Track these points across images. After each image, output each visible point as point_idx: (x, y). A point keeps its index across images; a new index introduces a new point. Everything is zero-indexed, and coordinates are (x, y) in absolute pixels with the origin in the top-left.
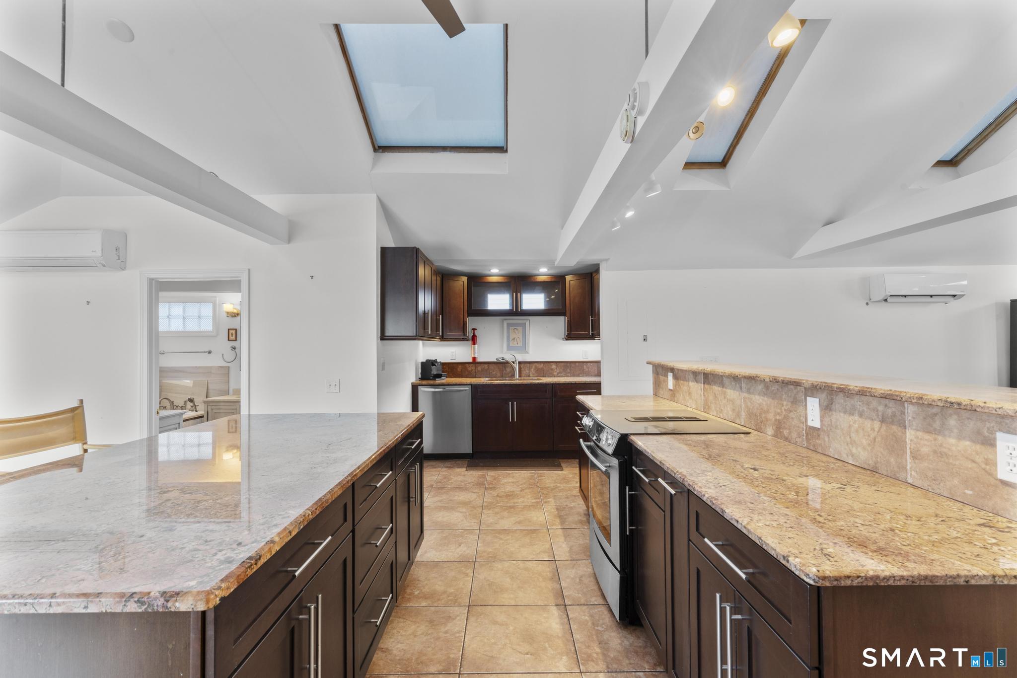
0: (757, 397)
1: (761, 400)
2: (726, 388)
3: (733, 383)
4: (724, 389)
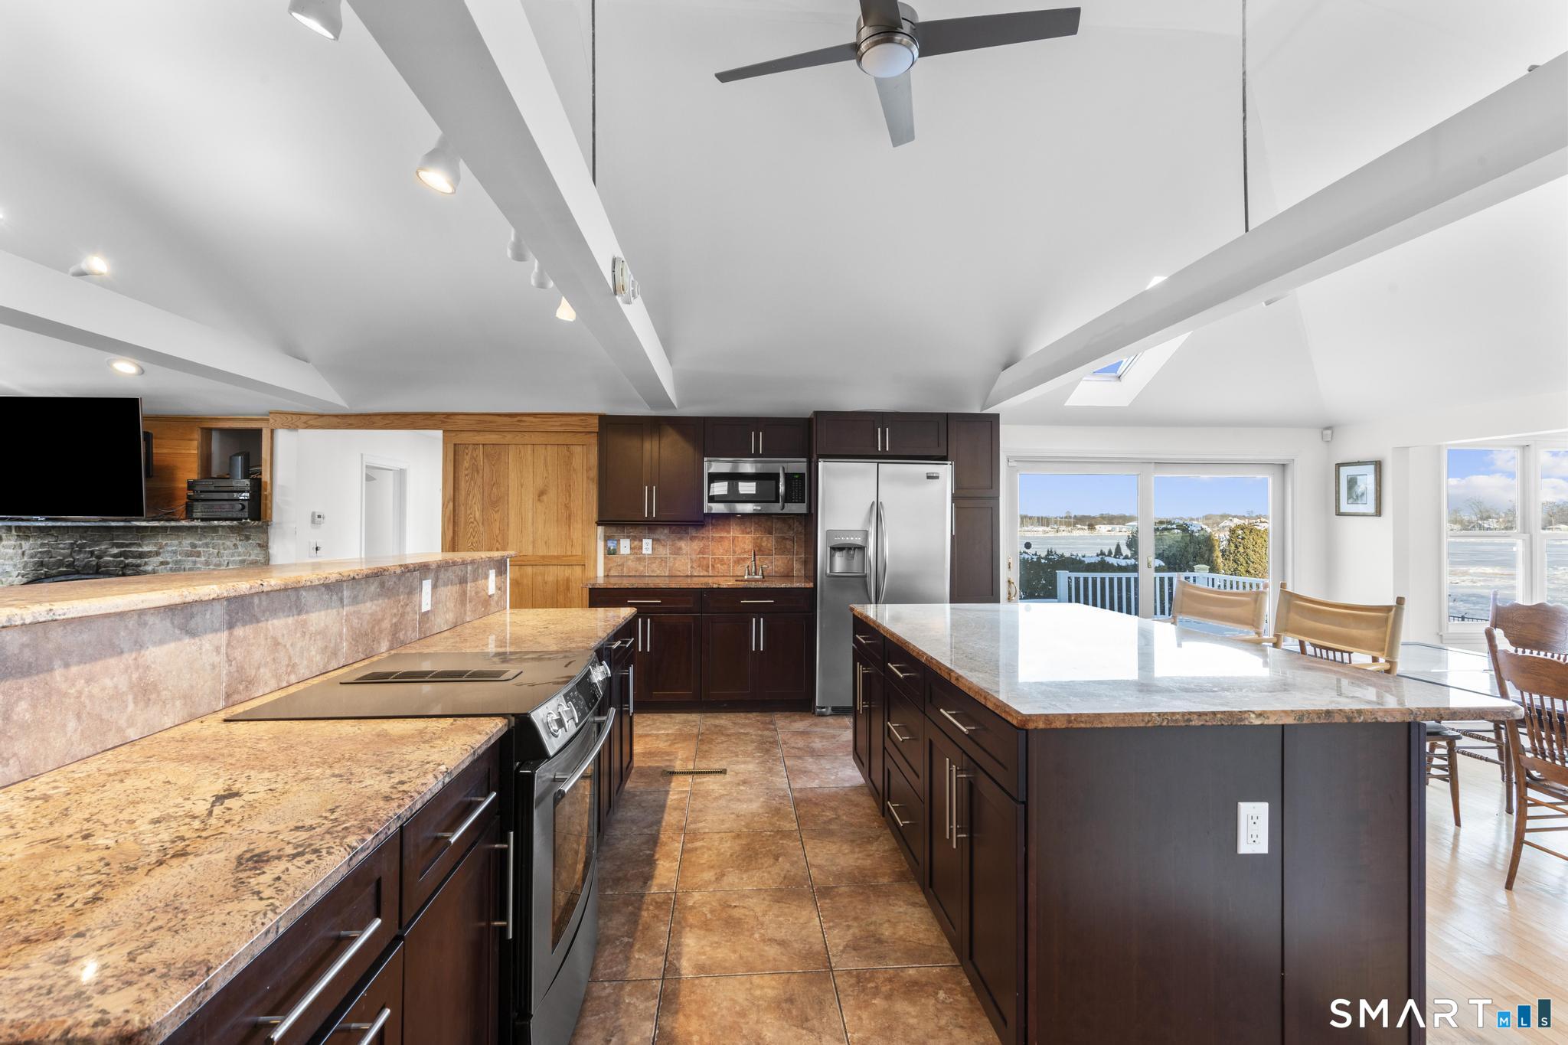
0: (369, 604)
1: (374, 607)
2: (307, 612)
3: (326, 597)
4: (303, 617)
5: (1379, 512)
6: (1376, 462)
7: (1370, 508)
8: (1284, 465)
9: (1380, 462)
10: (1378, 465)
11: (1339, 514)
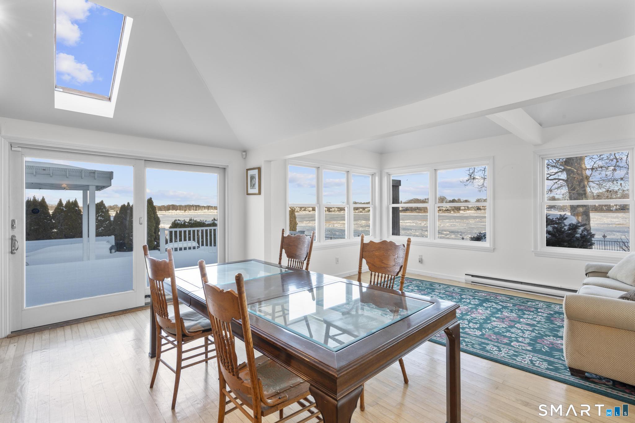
5: (260, 193)
6: (258, 168)
7: (256, 191)
8: (225, 168)
9: (260, 167)
10: (259, 169)
11: (248, 194)
